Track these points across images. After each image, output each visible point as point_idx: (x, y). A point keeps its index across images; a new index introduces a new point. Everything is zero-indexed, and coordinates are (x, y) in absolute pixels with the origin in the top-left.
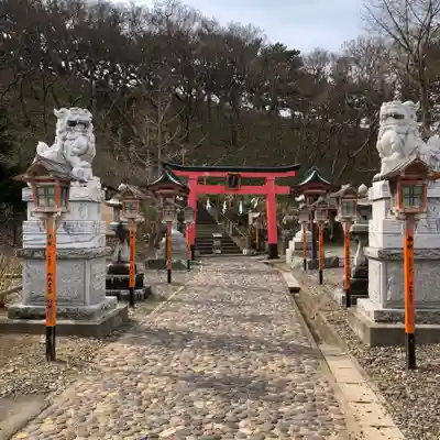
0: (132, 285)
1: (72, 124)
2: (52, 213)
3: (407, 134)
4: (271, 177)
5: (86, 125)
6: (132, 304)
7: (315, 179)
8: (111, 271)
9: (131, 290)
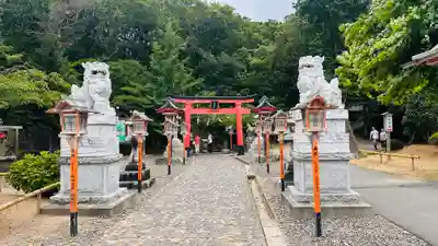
0: (140, 178)
2: (73, 135)
3: (316, 77)
4: (239, 103)
5: (104, 73)
6: (139, 191)
7: (265, 104)
8: (128, 169)
9: (140, 182)
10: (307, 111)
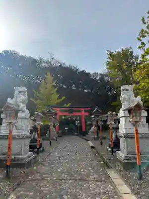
0: (38, 147)
1: (20, 92)
2: (11, 123)
4: (83, 110)
5: (25, 92)
6: (38, 154)
7: (97, 110)
8: (31, 142)
10: (132, 111)
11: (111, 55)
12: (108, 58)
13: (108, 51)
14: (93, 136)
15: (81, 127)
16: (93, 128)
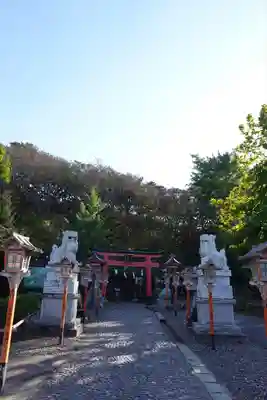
4: (149, 257)
7: (173, 261)
10: (206, 271)
11: (199, 164)
12: (195, 168)
13: (193, 156)
14: (165, 305)
15: (144, 288)
16: (165, 291)
